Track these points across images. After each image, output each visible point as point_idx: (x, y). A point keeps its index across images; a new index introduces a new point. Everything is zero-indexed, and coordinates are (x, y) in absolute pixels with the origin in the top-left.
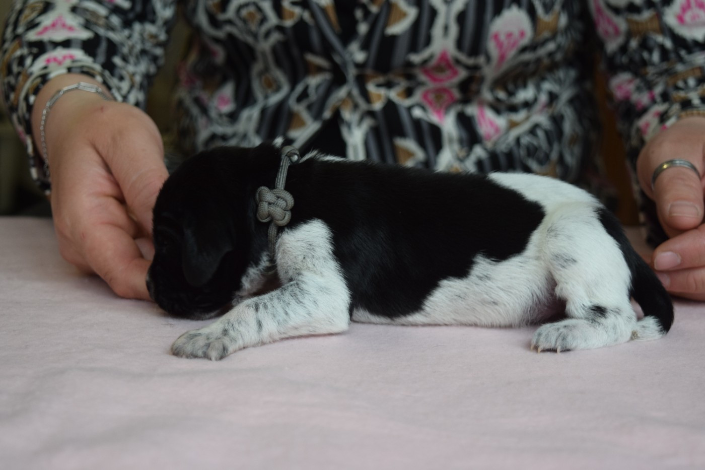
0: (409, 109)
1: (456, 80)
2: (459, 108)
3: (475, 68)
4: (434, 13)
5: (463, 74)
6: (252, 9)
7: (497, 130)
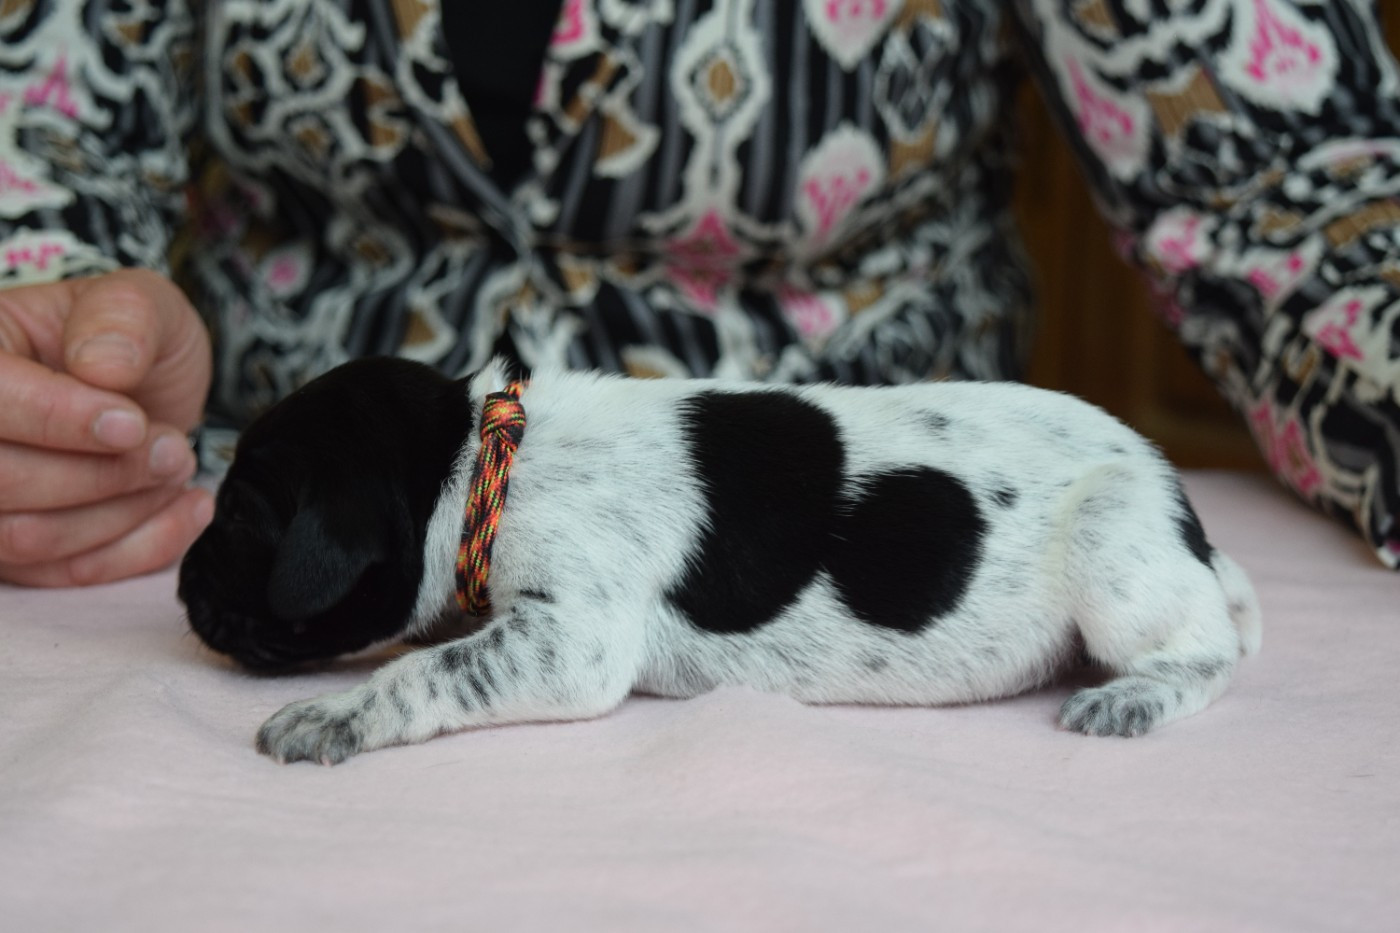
0: (645, 293)
3: (774, 245)
6: (311, 124)
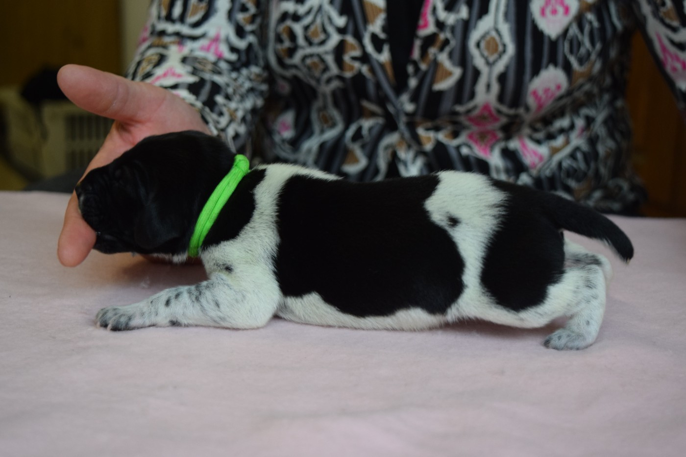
0: (458, 148)
1: (497, 125)
2: (502, 144)
4: (477, 73)
5: (504, 120)
6: (316, 60)
7: (541, 158)
